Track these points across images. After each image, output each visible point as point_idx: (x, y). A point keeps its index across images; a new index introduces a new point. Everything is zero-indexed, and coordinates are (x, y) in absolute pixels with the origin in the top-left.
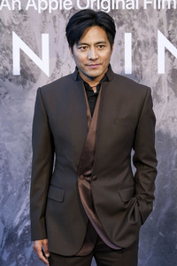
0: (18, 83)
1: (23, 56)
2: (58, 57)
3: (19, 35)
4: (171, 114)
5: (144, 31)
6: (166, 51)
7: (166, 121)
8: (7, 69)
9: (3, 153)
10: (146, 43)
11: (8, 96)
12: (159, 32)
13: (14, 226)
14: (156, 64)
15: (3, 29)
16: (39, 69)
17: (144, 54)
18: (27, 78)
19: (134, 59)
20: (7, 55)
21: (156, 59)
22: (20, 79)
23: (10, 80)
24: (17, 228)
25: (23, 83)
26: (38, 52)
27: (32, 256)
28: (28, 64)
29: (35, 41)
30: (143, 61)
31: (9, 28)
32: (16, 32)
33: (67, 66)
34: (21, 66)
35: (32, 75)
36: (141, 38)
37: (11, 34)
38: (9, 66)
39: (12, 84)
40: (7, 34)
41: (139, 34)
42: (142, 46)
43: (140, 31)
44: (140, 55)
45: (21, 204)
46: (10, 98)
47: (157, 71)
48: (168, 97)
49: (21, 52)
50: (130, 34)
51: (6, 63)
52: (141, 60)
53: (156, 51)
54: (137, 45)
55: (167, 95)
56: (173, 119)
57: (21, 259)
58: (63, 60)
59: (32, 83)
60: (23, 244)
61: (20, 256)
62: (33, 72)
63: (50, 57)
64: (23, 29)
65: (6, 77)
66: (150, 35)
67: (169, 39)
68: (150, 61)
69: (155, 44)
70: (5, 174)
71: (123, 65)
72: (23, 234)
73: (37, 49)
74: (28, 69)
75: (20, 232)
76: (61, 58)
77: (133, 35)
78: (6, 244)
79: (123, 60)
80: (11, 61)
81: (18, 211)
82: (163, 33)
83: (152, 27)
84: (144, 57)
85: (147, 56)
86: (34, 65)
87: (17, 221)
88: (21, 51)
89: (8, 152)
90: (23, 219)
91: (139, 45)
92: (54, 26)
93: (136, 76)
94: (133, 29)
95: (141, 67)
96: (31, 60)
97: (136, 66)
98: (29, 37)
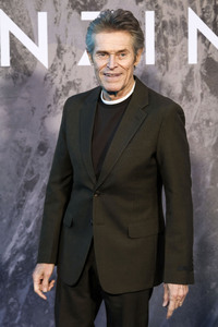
0: (7, 78)
1: (13, 42)
2: (59, 42)
3: (8, 14)
4: (206, 116)
5: (171, 9)
6: (199, 34)
7: (198, 125)
10: (173, 24)
12: (190, 9)
13: (4, 262)
14: (186, 52)
16: (34, 59)
17: (170, 38)
18: (19, 71)
19: (157, 45)
21: (186, 45)
22: (10, 71)
24: (8, 264)
25: (14, 78)
26: (33, 36)
27: (27, 300)
28: (20, 52)
29: (29, 22)
30: (170, 47)
32: (5, 10)
33: (70, 54)
34: (11, 55)
35: (25, 67)
36: (167, 18)
41: (164, 12)
42: (169, 28)
43: (165, 8)
44: (166, 40)
45: (13, 233)
47: (187, 60)
48: (202, 95)
50: (152, 13)
52: (166, 46)
53: (186, 35)
54: (161, 27)
55: (201, 91)
56: (208, 122)
57: (12, 304)
58: (66, 47)
59: (26, 77)
60: (15, 284)
61: (12, 300)
62: (27, 63)
63: (49, 43)
64: (14, 6)
66: (178, 13)
67: (203, 19)
68: (178, 47)
69: (185, 25)
72: (16, 272)
73: (31, 32)
74: (20, 58)
75: (11, 270)
76: (63, 45)
77: (156, 13)
81: (8, 243)
82: (195, 11)
83: (181, 3)
84: (170, 42)
85: (174, 41)
86: (28, 53)
87: (7, 255)
88: (11, 34)
90: (15, 253)
91: (164, 25)
92: (55, 3)
93: (160, 68)
94: (157, 6)
95: (167, 56)
96: (24, 47)
97: (160, 54)
98: (21, 16)
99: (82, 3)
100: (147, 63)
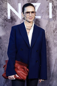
0: (10, 22)
1: (11, 12)
3: (10, 4)
8: (6, 17)
9: (4, 48)
11: (6, 27)
15: (4, 2)
16: (17, 17)
17: (56, 10)
18: (13, 20)
19: (53, 13)
20: (5, 11)
22: (10, 20)
23: (7, 21)
25: (12, 22)
26: (17, 10)
28: (13, 15)
29: (16, 6)
31: (6, 1)
32: (9, 3)
34: (11, 16)
35: (15, 19)
36: (55, 5)
37: (7, 4)
38: (6, 16)
39: (7, 22)
40: (5, 3)
41: (55, 3)
42: (56, 8)
43: (55, 2)
44: (55, 11)
46: (7, 28)
49: (11, 10)
50: (51, 3)
51: (5, 14)
52: (55, 13)
54: (54, 7)
59: (15, 22)
62: (15, 18)
64: (11, 2)
65: (5, 20)
70: (5, 56)
71: (48, 15)
74: (13, 17)
77: (52, 3)
78: (6, 82)
79: (49, 13)
80: (7, 14)
84: (56, 12)
86: (16, 15)
89: (6, 48)
91: (55, 7)
92: (23, 1)
93: (53, 19)
94: (53, 1)
95: (55, 16)
96: (15, 14)
97: (53, 15)
98: (14, 5)
99: (31, 1)
100: (50, 18)
